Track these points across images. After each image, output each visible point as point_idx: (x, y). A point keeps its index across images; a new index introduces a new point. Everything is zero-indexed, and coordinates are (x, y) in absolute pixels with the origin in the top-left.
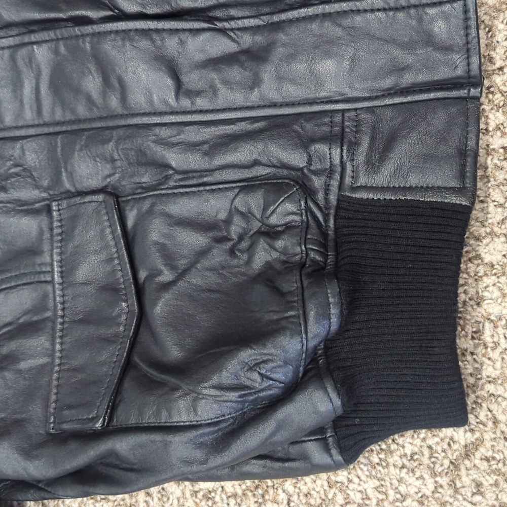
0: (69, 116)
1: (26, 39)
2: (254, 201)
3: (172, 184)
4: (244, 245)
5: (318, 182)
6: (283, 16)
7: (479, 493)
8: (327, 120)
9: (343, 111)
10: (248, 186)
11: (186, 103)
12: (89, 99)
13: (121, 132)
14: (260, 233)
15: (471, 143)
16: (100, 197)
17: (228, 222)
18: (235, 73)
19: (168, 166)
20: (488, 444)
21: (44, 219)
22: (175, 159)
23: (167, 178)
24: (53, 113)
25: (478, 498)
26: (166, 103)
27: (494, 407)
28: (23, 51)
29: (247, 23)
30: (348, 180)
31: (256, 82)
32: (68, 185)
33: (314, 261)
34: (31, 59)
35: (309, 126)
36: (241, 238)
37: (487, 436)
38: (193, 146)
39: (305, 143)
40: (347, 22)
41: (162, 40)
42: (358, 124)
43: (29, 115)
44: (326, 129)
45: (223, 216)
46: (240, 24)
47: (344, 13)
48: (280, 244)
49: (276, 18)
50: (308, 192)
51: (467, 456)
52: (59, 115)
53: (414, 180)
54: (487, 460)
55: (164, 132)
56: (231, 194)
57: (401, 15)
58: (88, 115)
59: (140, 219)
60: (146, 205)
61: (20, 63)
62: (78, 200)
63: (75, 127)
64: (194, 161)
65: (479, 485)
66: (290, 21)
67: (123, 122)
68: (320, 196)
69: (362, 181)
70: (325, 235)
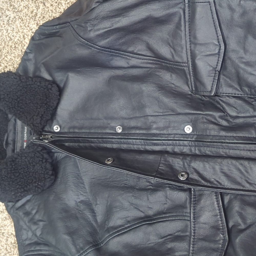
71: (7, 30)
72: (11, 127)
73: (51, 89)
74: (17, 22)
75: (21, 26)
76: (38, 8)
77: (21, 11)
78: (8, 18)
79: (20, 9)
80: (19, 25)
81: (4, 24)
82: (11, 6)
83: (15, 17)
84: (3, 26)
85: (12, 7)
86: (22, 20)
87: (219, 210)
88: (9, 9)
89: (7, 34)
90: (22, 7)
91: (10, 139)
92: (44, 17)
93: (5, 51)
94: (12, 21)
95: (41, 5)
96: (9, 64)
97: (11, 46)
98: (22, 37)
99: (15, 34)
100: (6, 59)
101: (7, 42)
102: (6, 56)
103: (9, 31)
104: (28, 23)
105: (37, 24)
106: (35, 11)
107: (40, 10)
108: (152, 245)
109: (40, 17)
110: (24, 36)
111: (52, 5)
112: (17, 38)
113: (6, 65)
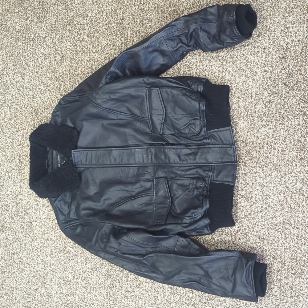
0: (158, 163)
1: (150, 147)
2: (194, 181)
3: (178, 177)
4: (192, 190)
5: (207, 179)
6: (200, 147)
7: (240, 240)
8: (209, 167)
9: (212, 165)
10: (193, 178)
11: (181, 162)
12: (162, 160)
13: (169, 167)
14: (195, 188)
15: (235, 173)
16: (164, 179)
17: (189, 185)
18: (191, 157)
19: (178, 174)
20: (242, 230)
21: (152, 183)
22: (178, 172)
23: (177, 176)
24: (155, 162)
25: (240, 241)
26: (177, 162)
27: (243, 223)
28: (149, 150)
29: (194, 147)
30: (212, 179)
31: (195, 159)
32: (157, 176)
33: (205, 194)
34: (151, 151)
35: (205, 168)
36: (192, 189)
37: (241, 229)
38: (183, 171)
39: (204, 171)
40: (212, 149)
41: (177, 150)
42: (214, 168)
43: (150, 162)
44: (208, 169)
45: (188, 184)
46: (192, 147)
47: (212, 147)
48: (199, 190)
49: (199, 147)
50: (205, 181)
51: (238, 233)
52: (156, 162)
53: (224, 180)
54: (241, 233)
55: (177, 168)
56: (190, 180)
57: (222, 149)
58: (162, 163)
59: (171, 184)
60: (173, 181)
61: (148, 152)
62: (159, 179)
63: (159, 165)
64: (183, 173)
65: (240, 238)
66: (202, 148)
67: (169, 165)
68: (207, 182)
69: (215, 179)
70: (207, 189)
71: (41, 97)
72: (49, 156)
73: (73, 132)
74: (47, 93)
75: (50, 96)
76: (61, 85)
77: (49, 86)
78: (40, 90)
79: (48, 85)
80: (48, 95)
81: (38, 94)
82: (42, 82)
83: (45, 90)
84: (38, 95)
85: (42, 84)
86: (51, 92)
87: (167, 189)
88: (41, 84)
89: (41, 100)
90: (50, 83)
91: (50, 163)
92: (65, 91)
93: (40, 111)
94: (43, 92)
95: (63, 83)
96: (44, 118)
97: (44, 108)
98: (51, 102)
99: (46, 100)
100: (41, 115)
101: (41, 105)
102: (41, 114)
103: (42, 99)
104: (54, 94)
105: (61, 95)
106: (59, 87)
107: (62, 86)
108: (136, 209)
109: (62, 91)
110: (52, 102)
111: (70, 84)
112: (48, 103)
113: (42, 119)
